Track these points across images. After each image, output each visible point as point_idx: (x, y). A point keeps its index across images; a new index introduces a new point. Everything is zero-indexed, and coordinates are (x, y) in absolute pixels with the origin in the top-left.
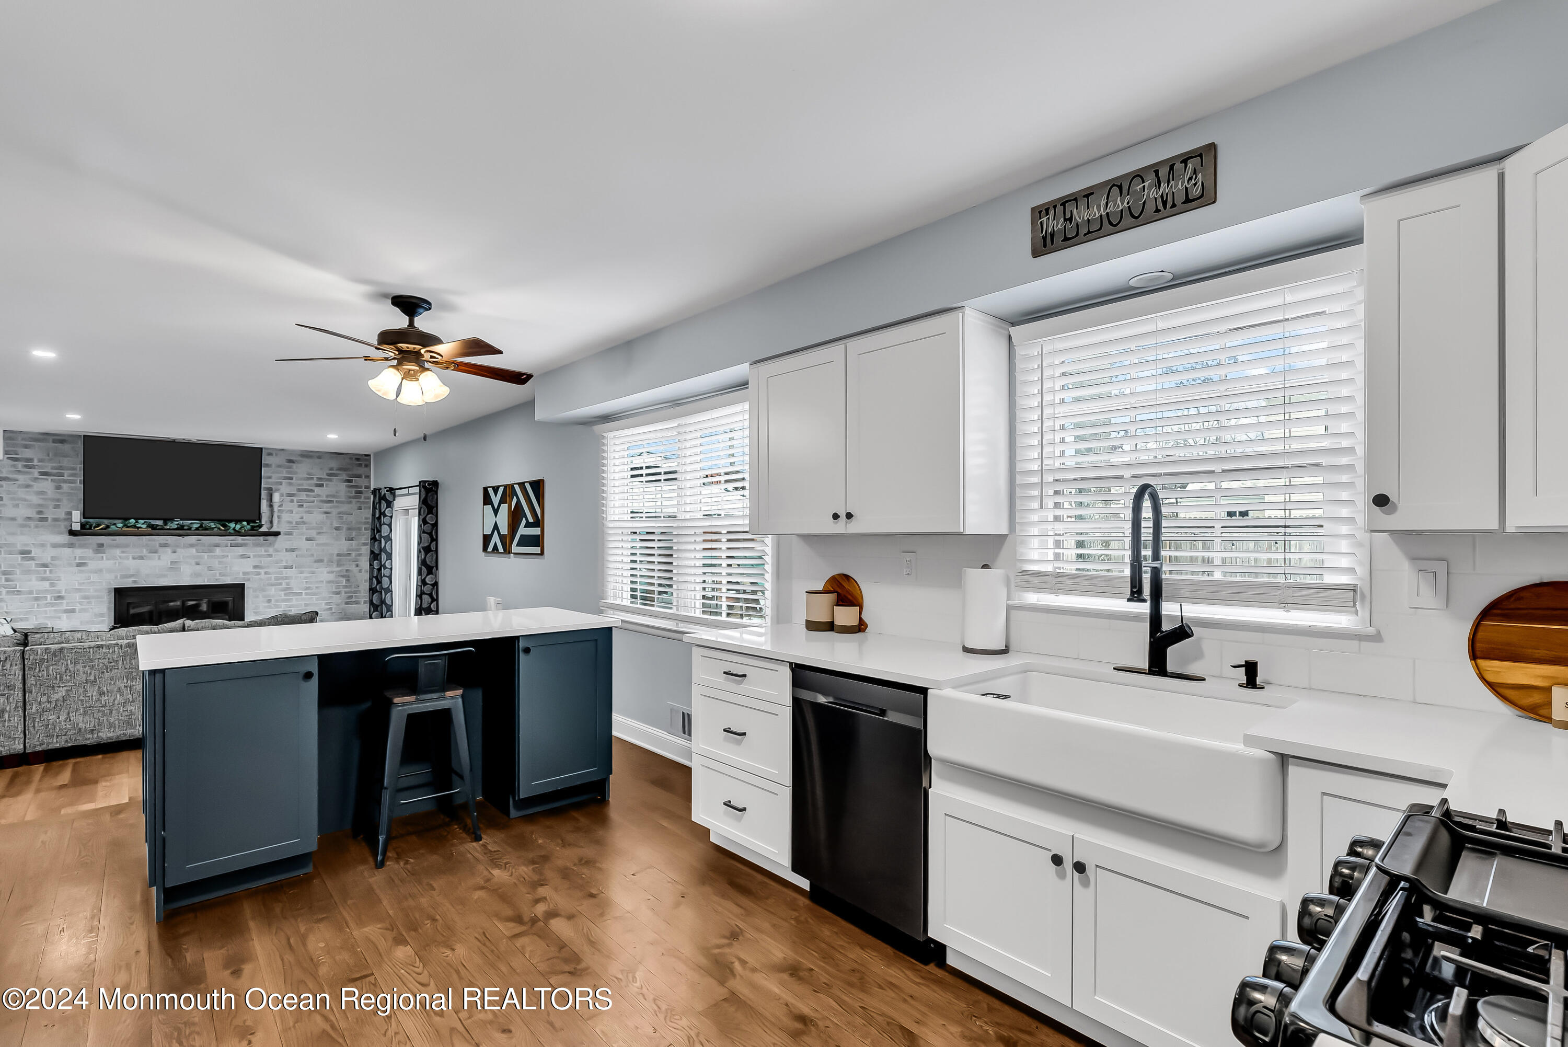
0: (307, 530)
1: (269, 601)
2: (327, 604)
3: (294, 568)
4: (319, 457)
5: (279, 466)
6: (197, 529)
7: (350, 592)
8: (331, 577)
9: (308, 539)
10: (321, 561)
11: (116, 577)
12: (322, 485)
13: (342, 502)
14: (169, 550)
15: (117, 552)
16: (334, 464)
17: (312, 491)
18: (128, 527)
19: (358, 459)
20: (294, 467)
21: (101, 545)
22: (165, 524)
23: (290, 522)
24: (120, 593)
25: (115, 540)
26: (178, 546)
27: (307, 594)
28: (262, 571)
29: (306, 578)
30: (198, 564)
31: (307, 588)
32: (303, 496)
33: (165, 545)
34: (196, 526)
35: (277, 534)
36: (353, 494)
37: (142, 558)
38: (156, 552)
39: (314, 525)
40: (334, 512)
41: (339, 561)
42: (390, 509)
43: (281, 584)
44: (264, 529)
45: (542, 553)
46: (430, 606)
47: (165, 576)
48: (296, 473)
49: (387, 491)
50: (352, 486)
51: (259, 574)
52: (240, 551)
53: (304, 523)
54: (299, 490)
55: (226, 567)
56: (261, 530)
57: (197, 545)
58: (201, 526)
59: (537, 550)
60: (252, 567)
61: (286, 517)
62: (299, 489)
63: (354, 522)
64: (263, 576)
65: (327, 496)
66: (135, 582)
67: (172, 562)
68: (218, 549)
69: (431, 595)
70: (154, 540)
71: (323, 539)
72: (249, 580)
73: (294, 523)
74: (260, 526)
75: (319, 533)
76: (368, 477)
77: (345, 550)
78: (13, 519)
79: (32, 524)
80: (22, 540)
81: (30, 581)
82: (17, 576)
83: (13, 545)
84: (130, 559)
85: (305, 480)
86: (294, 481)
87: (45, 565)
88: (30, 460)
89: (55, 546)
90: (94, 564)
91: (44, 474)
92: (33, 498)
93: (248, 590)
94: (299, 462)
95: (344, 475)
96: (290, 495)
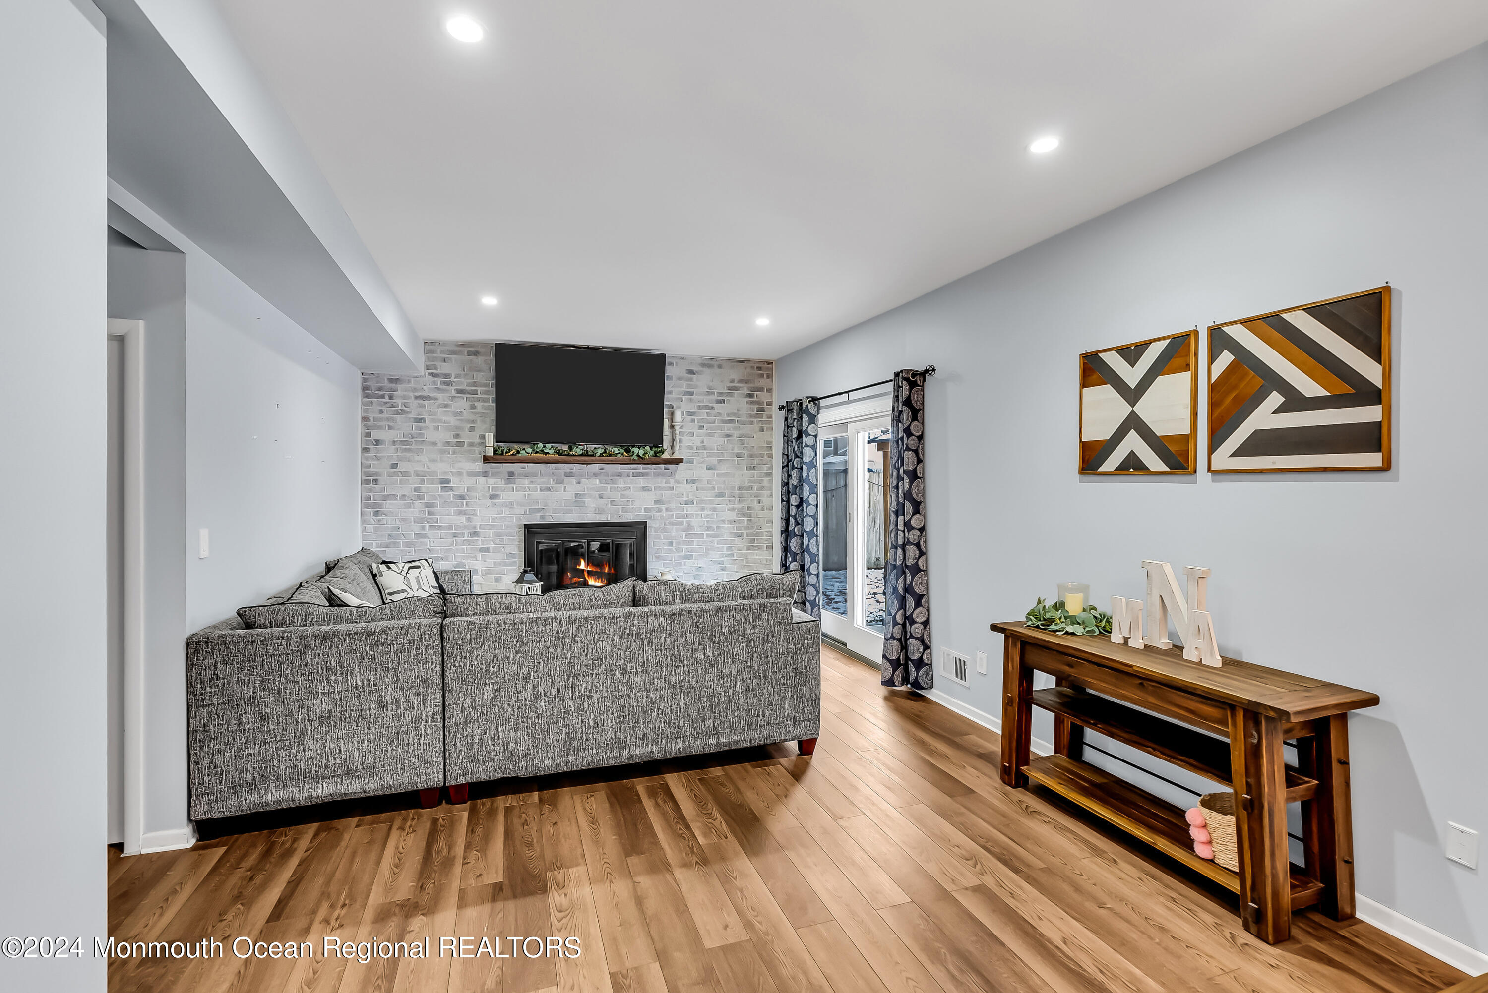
0: (707, 456)
1: (671, 544)
2: (729, 548)
3: (695, 503)
4: (720, 367)
5: (679, 379)
6: (601, 455)
7: (752, 535)
8: (732, 515)
9: (709, 468)
10: (721, 495)
11: (525, 512)
12: (721, 402)
13: (743, 423)
14: (574, 480)
15: (526, 482)
16: (735, 374)
17: (713, 408)
18: (537, 452)
19: (759, 368)
20: (695, 379)
21: (511, 474)
22: (571, 449)
23: (691, 448)
24: (530, 530)
25: (524, 468)
26: (582, 476)
27: (708, 536)
28: (663, 507)
29: (707, 516)
30: (601, 497)
31: (708, 529)
32: (704, 415)
33: (569, 475)
34: (600, 451)
35: (681, 460)
36: (755, 412)
37: (549, 489)
38: (562, 483)
39: (715, 450)
40: (736, 434)
41: (740, 496)
42: (813, 425)
43: (682, 523)
44: (666, 455)
45: (1386, 467)
46: (917, 562)
47: (571, 511)
48: (696, 387)
49: (810, 401)
50: (752, 403)
51: (660, 510)
52: (642, 482)
53: (705, 448)
55: (629, 501)
56: (663, 456)
57: (600, 474)
58: (605, 452)
59: (1374, 459)
60: (653, 501)
61: (687, 440)
62: (700, 406)
63: (755, 447)
64: (664, 513)
65: (728, 415)
66: (542, 517)
67: (576, 495)
68: (620, 480)
69: (918, 545)
70: (560, 469)
71: (724, 468)
72: (650, 517)
73: (695, 448)
74: (662, 452)
75: (719, 461)
76: (770, 390)
77: (747, 482)
78: (434, 444)
79: (451, 449)
80: (442, 468)
81: (449, 514)
82: (438, 509)
83: (434, 473)
84: (538, 490)
85: (706, 395)
86: (694, 396)
87: (462, 497)
88: (447, 376)
89: (471, 474)
90: (505, 497)
91: (461, 391)
92: (453, 421)
93: (650, 533)
94: (700, 373)
95: (746, 389)
96: (691, 414)
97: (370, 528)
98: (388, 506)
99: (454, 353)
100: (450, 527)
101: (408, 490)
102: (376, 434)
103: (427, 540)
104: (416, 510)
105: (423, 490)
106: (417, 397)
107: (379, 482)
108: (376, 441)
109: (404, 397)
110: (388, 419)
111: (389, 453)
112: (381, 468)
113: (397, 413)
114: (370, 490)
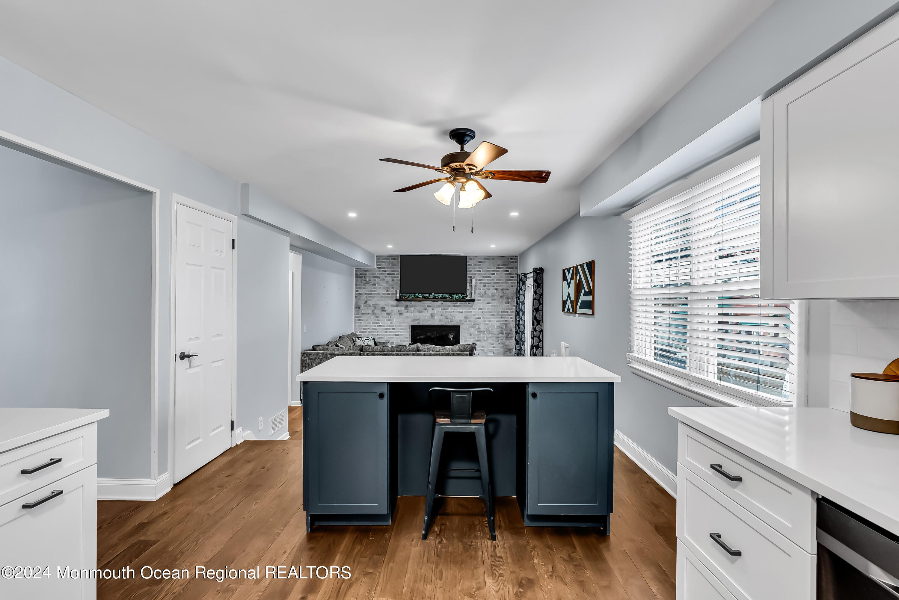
0: (487, 298)
1: (471, 335)
2: (496, 338)
3: (482, 318)
4: (493, 259)
5: (475, 265)
6: (441, 298)
7: (508, 333)
8: (499, 324)
9: (488, 303)
10: (493, 315)
11: (412, 321)
12: (494, 274)
13: (504, 283)
14: (431, 308)
15: (412, 309)
16: (500, 262)
18: (416, 297)
19: (511, 259)
20: (482, 265)
21: (407, 306)
22: (429, 295)
23: (480, 294)
24: (414, 328)
25: (411, 303)
26: (434, 307)
27: (487, 332)
29: (487, 324)
30: (442, 315)
31: (487, 329)
32: (485, 280)
33: (429, 306)
34: (440, 296)
35: (473, 300)
36: (509, 278)
37: (421, 312)
38: (426, 309)
39: (491, 295)
40: (500, 288)
41: (502, 315)
42: (524, 286)
43: (476, 327)
44: (468, 298)
45: (593, 314)
46: (538, 344)
47: (429, 321)
48: (482, 268)
49: (523, 275)
50: (508, 274)
51: (466, 321)
52: (458, 309)
53: (486, 295)
55: (453, 317)
56: (467, 298)
57: (441, 306)
58: (443, 297)
59: (590, 311)
60: (464, 317)
61: (478, 291)
62: (484, 276)
63: (509, 294)
64: (468, 322)
65: (497, 280)
66: (418, 323)
67: (432, 314)
68: (449, 308)
70: (425, 304)
71: (495, 303)
72: (462, 324)
73: (482, 295)
74: (467, 296)
75: (492, 300)
76: (516, 268)
77: (505, 309)
78: (379, 294)
79: (385, 296)
80: (382, 303)
81: (384, 321)
82: (380, 319)
83: (379, 305)
84: (417, 312)
85: (486, 271)
86: (481, 272)
87: (389, 314)
88: (384, 268)
89: (392, 306)
90: (405, 314)
91: (388, 274)
92: (385, 285)
93: (462, 331)
94: (484, 262)
95: (505, 268)
96: (480, 280)
97: (357, 325)
98: (363, 317)
99: (386, 259)
100: (384, 326)
101: (370, 311)
102: (360, 291)
103: (376, 331)
104: (373, 319)
105: (375, 312)
106: (373, 277)
107: (361, 308)
108: (360, 293)
109: (369, 277)
110: (364, 285)
111: (364, 297)
112: (361, 303)
113: (367, 283)
114: (357, 311)
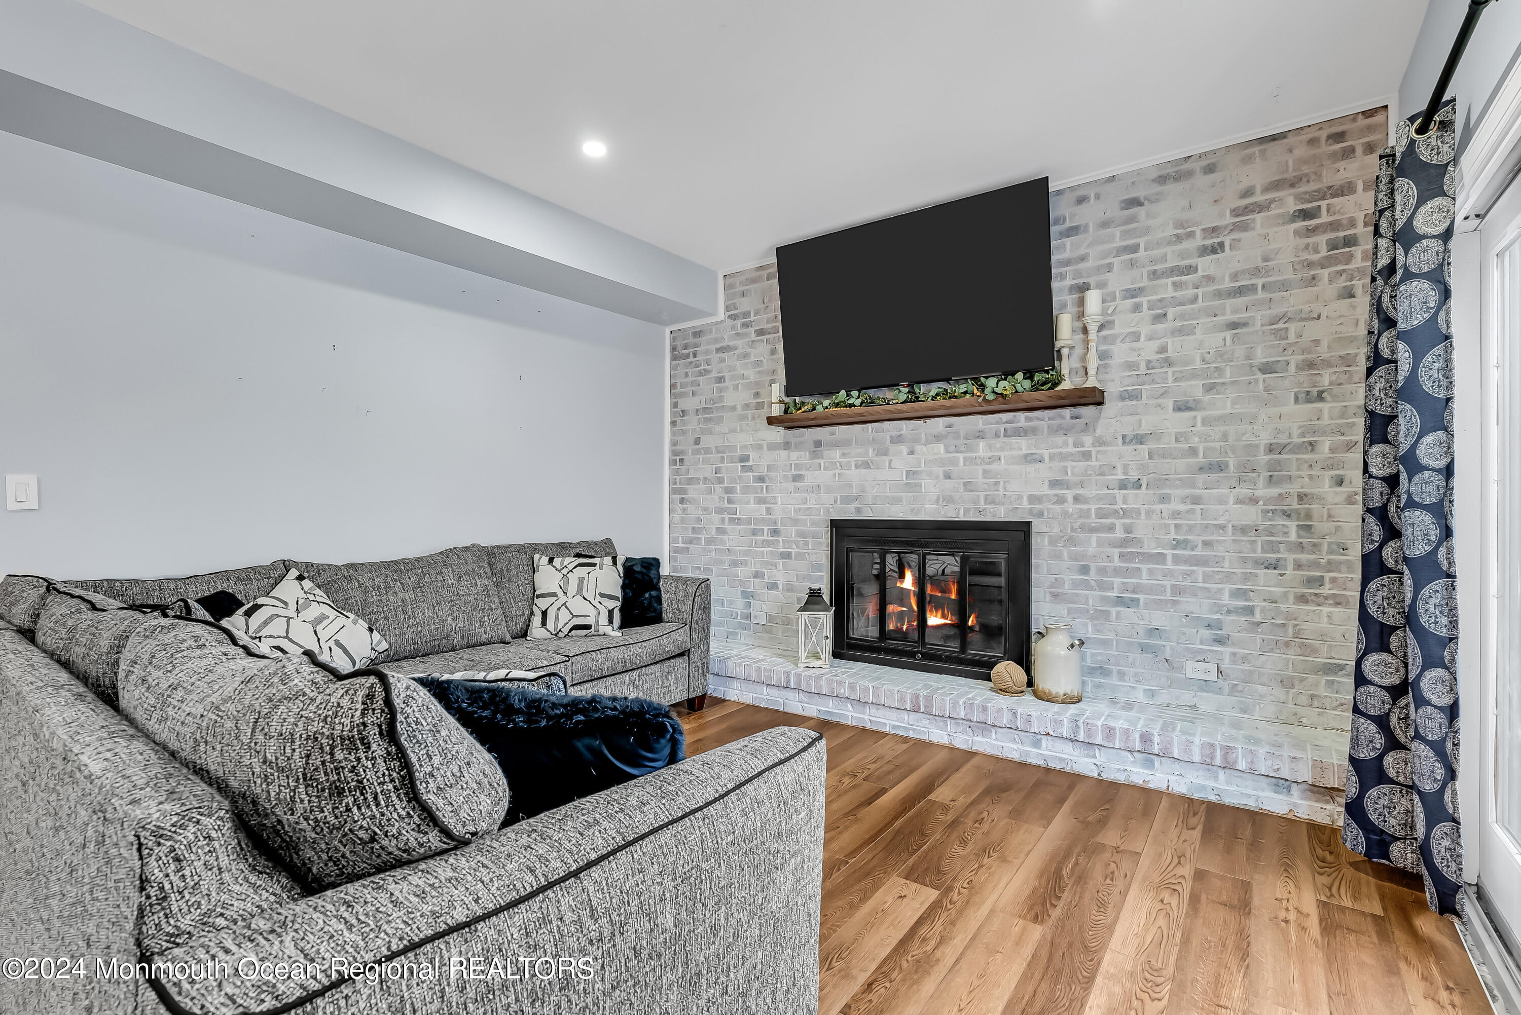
0: (1176, 380)
1: (1085, 570)
2: (1238, 594)
3: (1144, 486)
4: (1210, 169)
5: (1105, 224)
6: (943, 401)
7: (1315, 565)
8: (1251, 515)
9: (1180, 408)
11: (835, 501)
13: (1284, 286)
14: (904, 449)
15: (836, 454)
16: (1257, 173)
17: (1191, 269)
18: (839, 406)
20: (1143, 215)
21: (818, 444)
23: (1131, 366)
24: (839, 530)
25: (833, 434)
26: (916, 440)
27: (1177, 560)
28: (1069, 494)
29: (1175, 514)
30: (948, 476)
31: (1178, 544)
32: (1166, 289)
33: (897, 440)
34: (934, 393)
35: (1099, 398)
36: (1324, 252)
37: (866, 465)
38: (885, 453)
39: (1198, 364)
40: (1259, 317)
41: (1273, 467)
43: (1111, 528)
44: (1068, 388)
47: (898, 500)
48: (1147, 230)
50: (1314, 230)
51: (1061, 500)
52: (1023, 445)
53: (1169, 363)
54: (1154, 275)
55: (997, 483)
56: (1061, 391)
57: (946, 436)
58: (943, 392)
60: (1047, 483)
61: (1120, 352)
62: (1154, 272)
63: (1321, 343)
64: (1070, 507)
65: (1235, 277)
66: (858, 510)
67: (908, 473)
68: (982, 444)
70: (883, 431)
71: (1225, 403)
72: (1040, 514)
73: (1143, 366)
74: (1061, 381)
75: (1210, 388)
77: (1296, 432)
78: (734, 408)
79: (750, 413)
80: (742, 440)
81: (748, 503)
82: (738, 496)
83: (732, 448)
84: (853, 467)
85: (1169, 243)
86: (1142, 254)
87: (761, 479)
88: (746, 314)
89: (772, 447)
90: (811, 479)
91: (760, 332)
92: (751, 374)
93: (1039, 544)
94: (1154, 199)
95: (1291, 200)
96: (1132, 293)
97: (677, 518)
98: (693, 492)
99: (754, 281)
100: (749, 522)
101: (707, 471)
102: (684, 404)
103: (726, 537)
104: (714, 500)
105: (723, 471)
106: (718, 350)
107: (686, 462)
108: (683, 411)
109: (707, 352)
110: (693, 383)
111: (693, 423)
112: (686, 445)
113: (701, 374)
114: (677, 472)
